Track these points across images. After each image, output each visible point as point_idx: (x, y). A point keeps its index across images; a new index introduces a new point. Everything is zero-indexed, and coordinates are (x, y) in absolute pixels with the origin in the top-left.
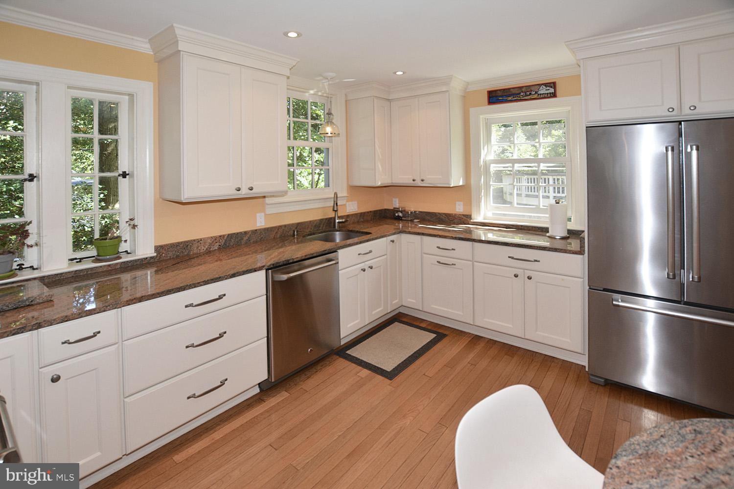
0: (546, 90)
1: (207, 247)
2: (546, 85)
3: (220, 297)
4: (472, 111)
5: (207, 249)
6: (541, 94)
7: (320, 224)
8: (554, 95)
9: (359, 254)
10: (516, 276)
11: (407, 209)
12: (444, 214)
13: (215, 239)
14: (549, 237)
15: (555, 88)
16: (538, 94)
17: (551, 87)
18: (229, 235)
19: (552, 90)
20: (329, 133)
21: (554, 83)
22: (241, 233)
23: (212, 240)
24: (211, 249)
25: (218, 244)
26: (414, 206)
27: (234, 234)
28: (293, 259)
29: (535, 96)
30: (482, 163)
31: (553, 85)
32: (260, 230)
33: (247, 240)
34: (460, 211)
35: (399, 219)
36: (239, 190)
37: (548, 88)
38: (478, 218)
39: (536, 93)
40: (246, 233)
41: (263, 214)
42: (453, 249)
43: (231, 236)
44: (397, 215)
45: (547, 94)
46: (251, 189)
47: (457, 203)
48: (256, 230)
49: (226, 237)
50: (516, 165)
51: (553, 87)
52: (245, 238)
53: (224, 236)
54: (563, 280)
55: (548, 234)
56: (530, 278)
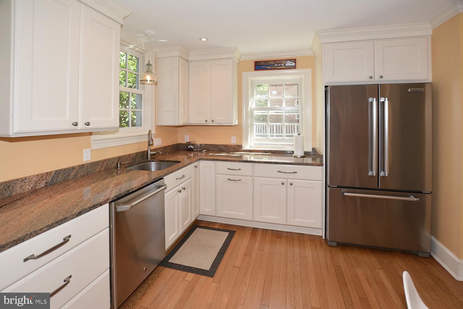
0: (290, 64)
1: (32, 186)
2: (290, 60)
3: (66, 241)
4: (244, 74)
5: (32, 188)
6: (287, 66)
7: (136, 157)
8: (295, 67)
9: (177, 179)
10: (283, 184)
11: (196, 143)
12: (223, 145)
13: (41, 177)
14: (294, 157)
15: (295, 62)
16: (286, 66)
17: (293, 62)
18: (56, 171)
19: (294, 64)
20: (149, 81)
21: (295, 60)
22: (69, 168)
23: (39, 178)
24: (37, 188)
25: (44, 181)
26: (199, 141)
27: (62, 170)
28: (132, 189)
29: (284, 67)
30: (249, 109)
31: (294, 61)
32: (87, 164)
33: (75, 175)
34: (234, 143)
35: (191, 150)
36: (76, 124)
37: (291, 62)
38: (246, 147)
39: (284, 65)
40: (73, 168)
41: (90, 149)
42: (239, 169)
43: (58, 172)
44: (189, 147)
45: (291, 66)
46: (88, 124)
47: (232, 137)
48: (83, 165)
49: (53, 174)
50: (270, 111)
51: (294, 62)
52: (73, 174)
53: (51, 172)
54: (311, 183)
55: (293, 155)
56: (291, 184)
